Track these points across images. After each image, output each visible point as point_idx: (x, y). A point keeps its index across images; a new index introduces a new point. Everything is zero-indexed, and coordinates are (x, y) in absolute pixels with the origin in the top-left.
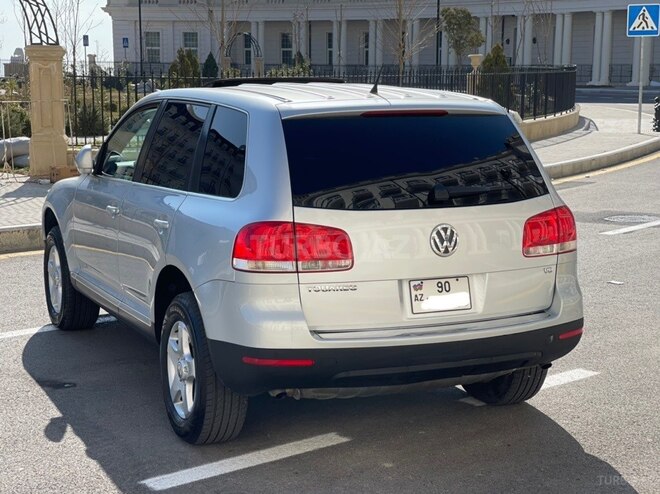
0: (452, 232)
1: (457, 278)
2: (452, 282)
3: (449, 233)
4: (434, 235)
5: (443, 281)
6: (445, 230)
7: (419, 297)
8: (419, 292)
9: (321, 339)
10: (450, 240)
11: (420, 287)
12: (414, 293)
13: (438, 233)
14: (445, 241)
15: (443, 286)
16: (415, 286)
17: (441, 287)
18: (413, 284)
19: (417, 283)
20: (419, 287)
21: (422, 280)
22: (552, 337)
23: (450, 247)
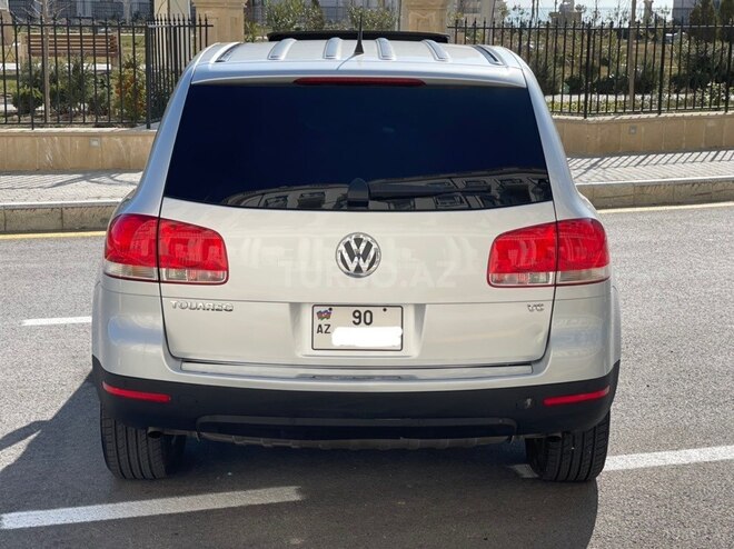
0: (369, 246)
1: (385, 307)
2: (377, 311)
3: (363, 245)
4: (342, 248)
5: (363, 310)
6: (358, 241)
7: (324, 328)
8: (325, 321)
9: (181, 370)
10: (365, 256)
11: (327, 315)
12: (318, 322)
13: (348, 245)
14: (359, 256)
15: (362, 316)
16: (320, 313)
17: (359, 317)
18: (317, 309)
19: (323, 309)
20: (325, 315)
21: (331, 306)
22: (529, 401)
23: (364, 266)
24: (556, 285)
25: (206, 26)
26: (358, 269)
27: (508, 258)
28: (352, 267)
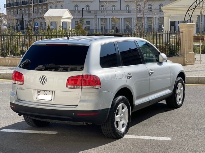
1: (49, 91)
2: (48, 92)
5: (46, 91)
7: (39, 95)
8: (39, 93)
9: (19, 102)
13: (41, 78)
14: (43, 80)
15: (45, 93)
18: (38, 91)
20: (39, 92)
21: (41, 90)
22: (73, 114)
23: (43, 82)
24: (81, 89)
25: (181, 33)
26: (42, 83)
27: (73, 82)
28: (41, 82)
